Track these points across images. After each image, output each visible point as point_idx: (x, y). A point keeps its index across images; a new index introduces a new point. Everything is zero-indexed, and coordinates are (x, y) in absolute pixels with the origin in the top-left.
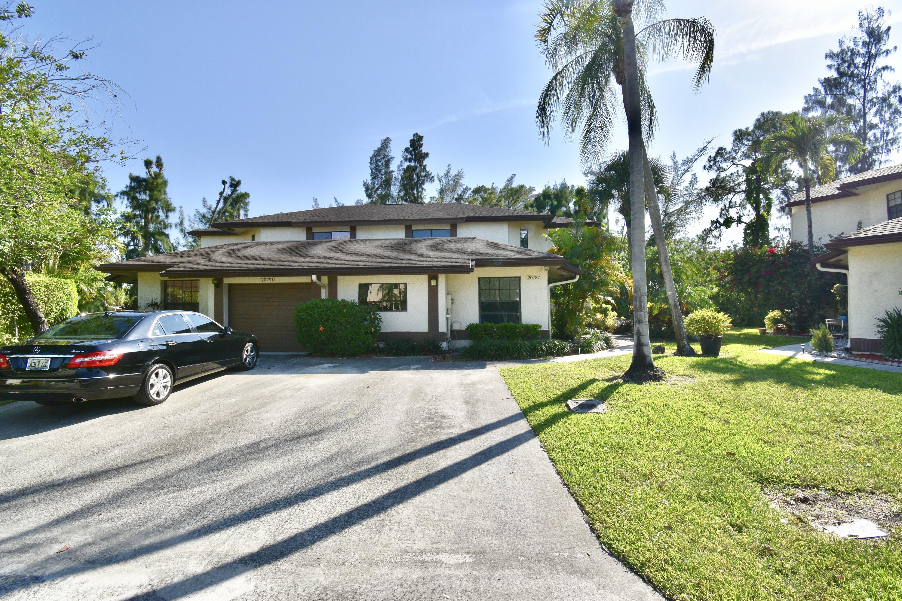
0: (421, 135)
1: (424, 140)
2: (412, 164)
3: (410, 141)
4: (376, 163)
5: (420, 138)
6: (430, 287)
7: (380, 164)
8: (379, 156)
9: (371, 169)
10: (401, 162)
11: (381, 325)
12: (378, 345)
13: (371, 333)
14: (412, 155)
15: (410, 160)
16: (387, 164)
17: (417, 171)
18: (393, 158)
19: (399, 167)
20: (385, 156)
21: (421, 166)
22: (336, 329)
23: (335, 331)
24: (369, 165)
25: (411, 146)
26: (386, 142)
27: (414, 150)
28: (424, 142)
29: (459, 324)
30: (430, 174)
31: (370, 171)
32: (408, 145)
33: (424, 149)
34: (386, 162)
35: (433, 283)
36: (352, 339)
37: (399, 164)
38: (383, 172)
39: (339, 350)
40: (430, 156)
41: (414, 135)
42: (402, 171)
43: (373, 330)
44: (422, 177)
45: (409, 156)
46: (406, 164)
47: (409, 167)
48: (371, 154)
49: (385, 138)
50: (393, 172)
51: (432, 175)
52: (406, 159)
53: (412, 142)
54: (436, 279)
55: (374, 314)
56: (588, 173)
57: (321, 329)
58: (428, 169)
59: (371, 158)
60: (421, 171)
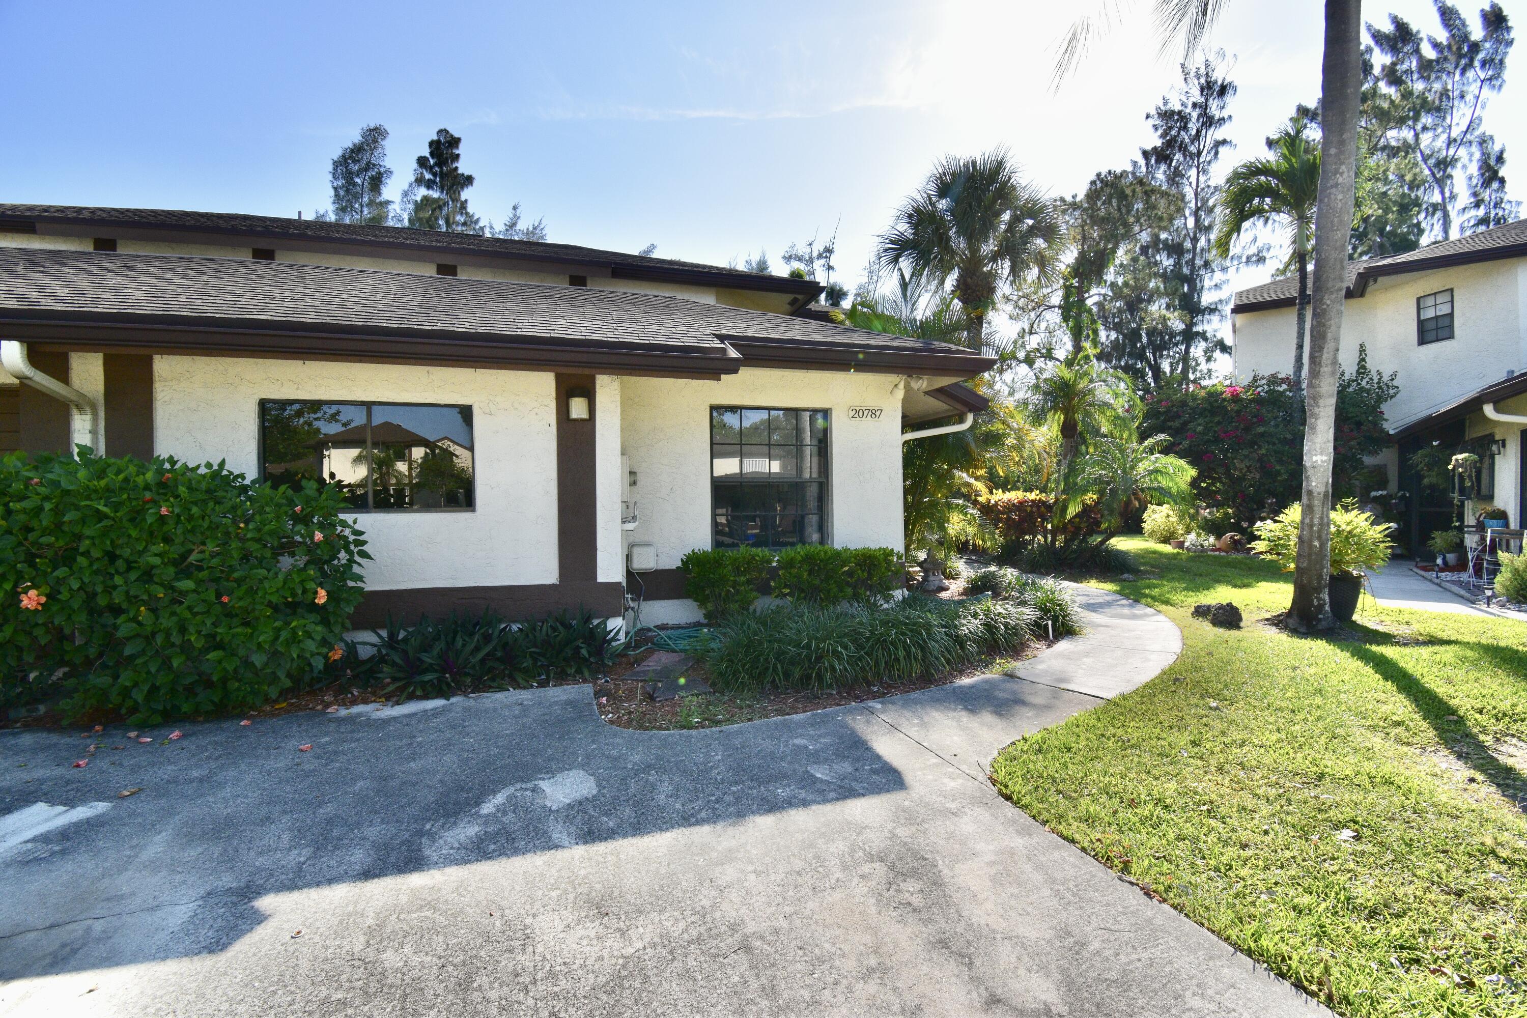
0: (456, 135)
1: (462, 145)
2: (435, 194)
3: (431, 144)
4: (349, 176)
5: (454, 142)
6: (566, 426)
7: (358, 180)
8: (355, 162)
9: (335, 189)
10: (411, 185)
11: (364, 568)
12: (352, 648)
13: (313, 607)
14: (435, 175)
15: (429, 185)
16: (376, 183)
17: (445, 211)
18: (389, 172)
19: (405, 194)
20: (369, 166)
21: (455, 200)
22: (118, 598)
23: (117, 611)
24: (330, 177)
25: (432, 154)
26: (374, 136)
27: (439, 164)
28: (461, 150)
29: (651, 551)
30: (478, 220)
31: (332, 193)
32: (426, 152)
33: (463, 167)
34: (372, 178)
35: (578, 408)
36: (214, 643)
37: (406, 187)
38: (366, 199)
39: (139, 696)
40: (475, 183)
41: (440, 132)
42: (412, 206)
43: (322, 597)
44: (458, 224)
45: (428, 176)
46: (422, 192)
47: (425, 199)
48: (337, 154)
49: (372, 126)
50: (388, 202)
51: (481, 224)
52: (419, 181)
53: (435, 146)
54: (589, 394)
55: (328, 526)
56: (790, 257)
57: (31, 600)
58: (470, 209)
59: (336, 164)
60: (454, 212)
